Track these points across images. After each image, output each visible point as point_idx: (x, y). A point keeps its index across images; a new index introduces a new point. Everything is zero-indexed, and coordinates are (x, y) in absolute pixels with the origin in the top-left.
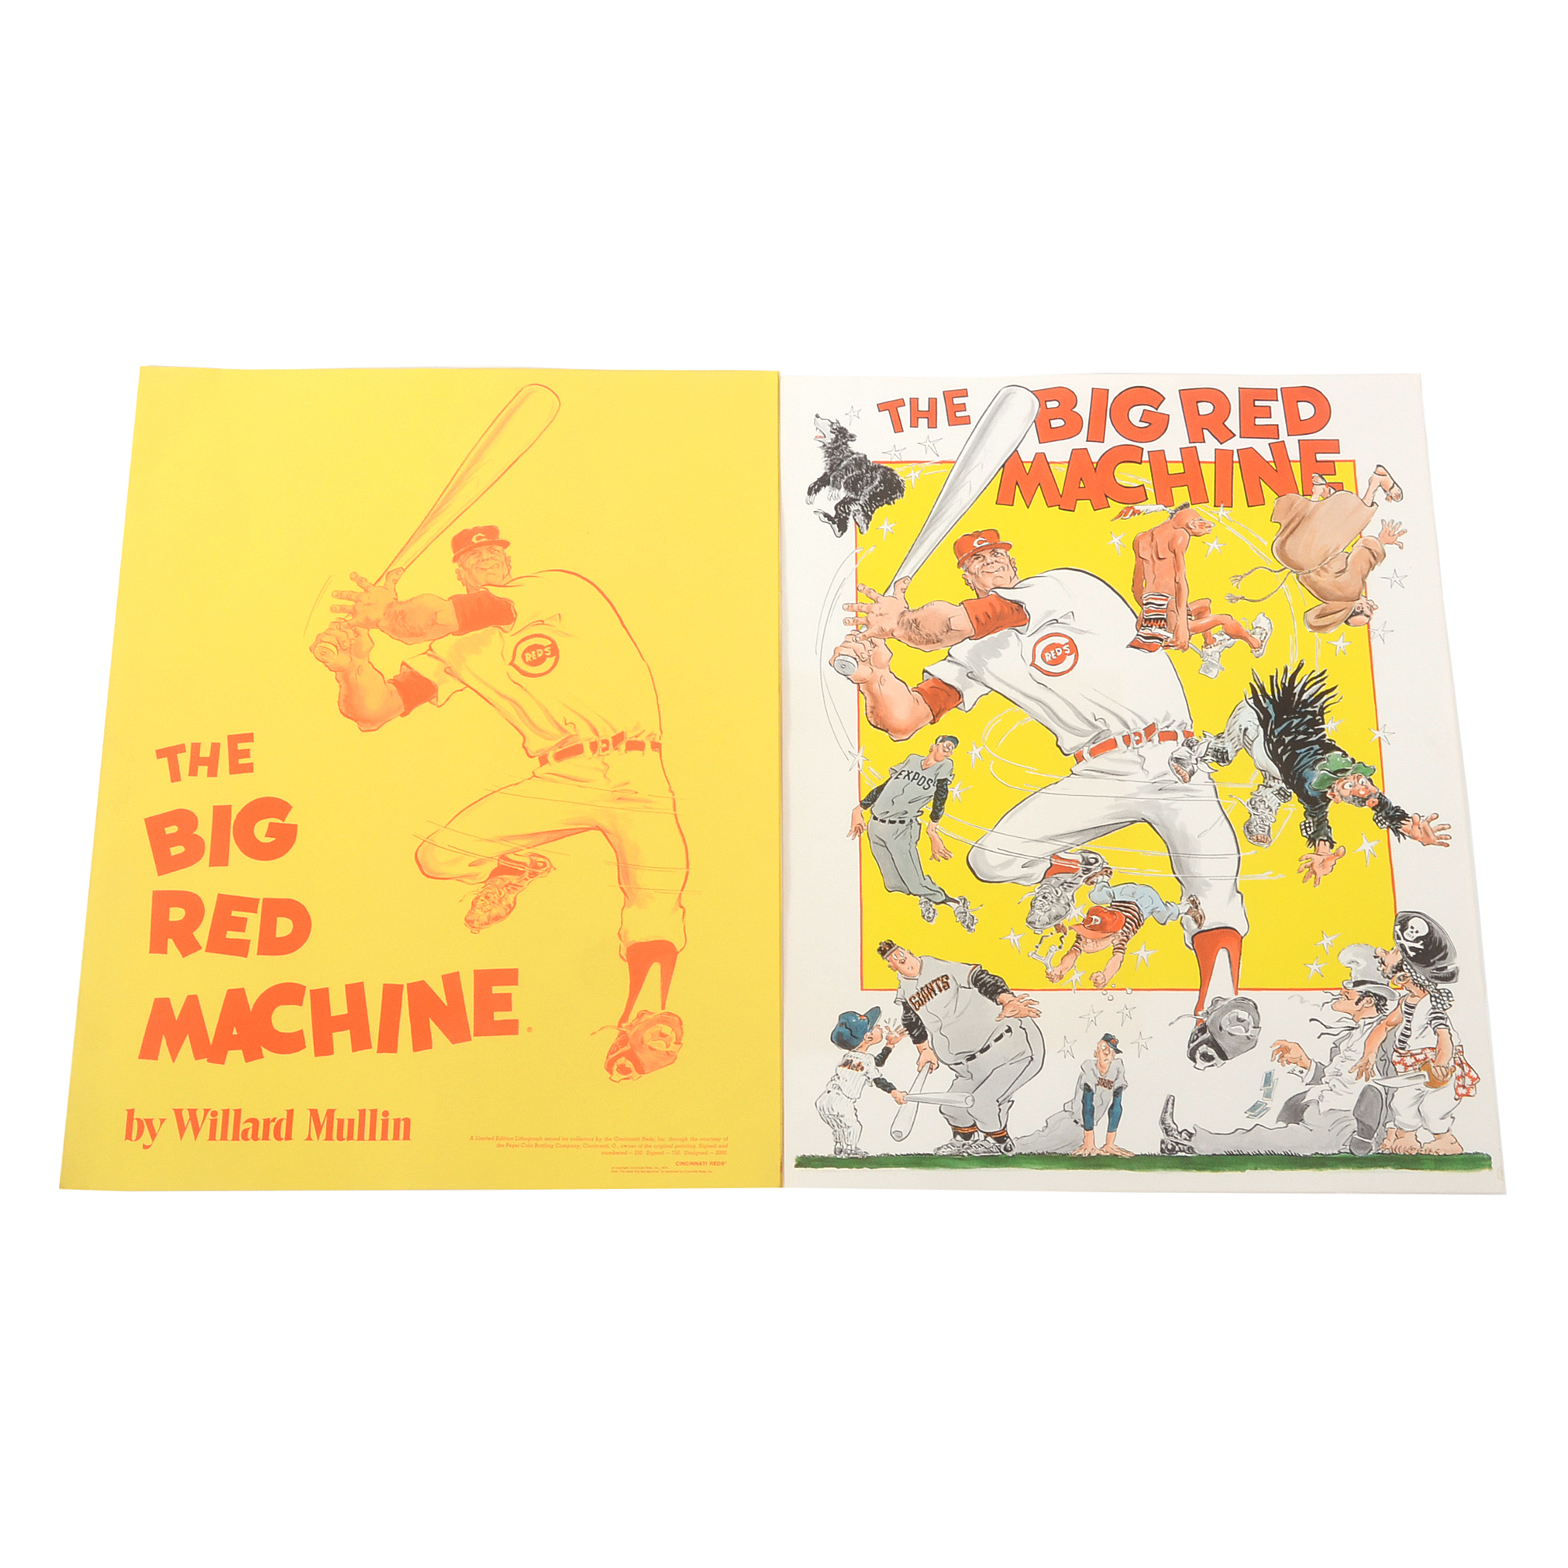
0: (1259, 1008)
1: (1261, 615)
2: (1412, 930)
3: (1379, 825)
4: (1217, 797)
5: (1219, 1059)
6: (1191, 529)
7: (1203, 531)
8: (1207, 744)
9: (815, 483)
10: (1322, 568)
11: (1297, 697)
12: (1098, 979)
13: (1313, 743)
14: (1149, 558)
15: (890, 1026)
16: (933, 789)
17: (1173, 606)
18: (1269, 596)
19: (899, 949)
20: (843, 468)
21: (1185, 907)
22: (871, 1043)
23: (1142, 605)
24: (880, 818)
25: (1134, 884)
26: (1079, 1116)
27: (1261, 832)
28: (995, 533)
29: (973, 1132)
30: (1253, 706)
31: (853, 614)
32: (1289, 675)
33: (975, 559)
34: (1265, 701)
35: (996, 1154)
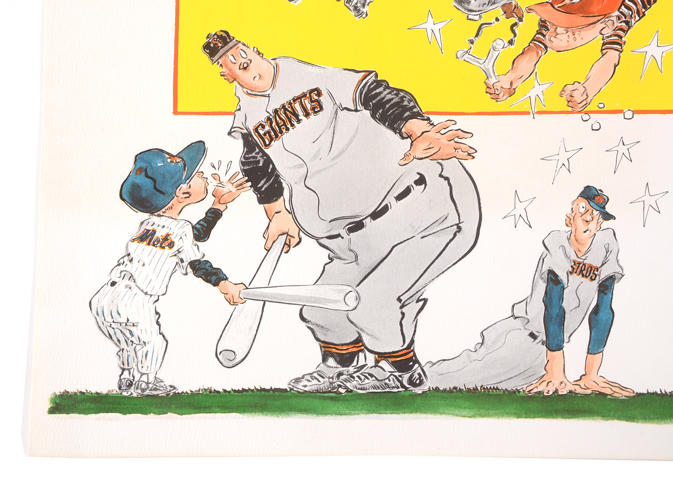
12: (575, 94)
15: (221, 173)
19: (240, 45)
22: (188, 201)
26: (539, 326)
29: (357, 353)
35: (396, 390)
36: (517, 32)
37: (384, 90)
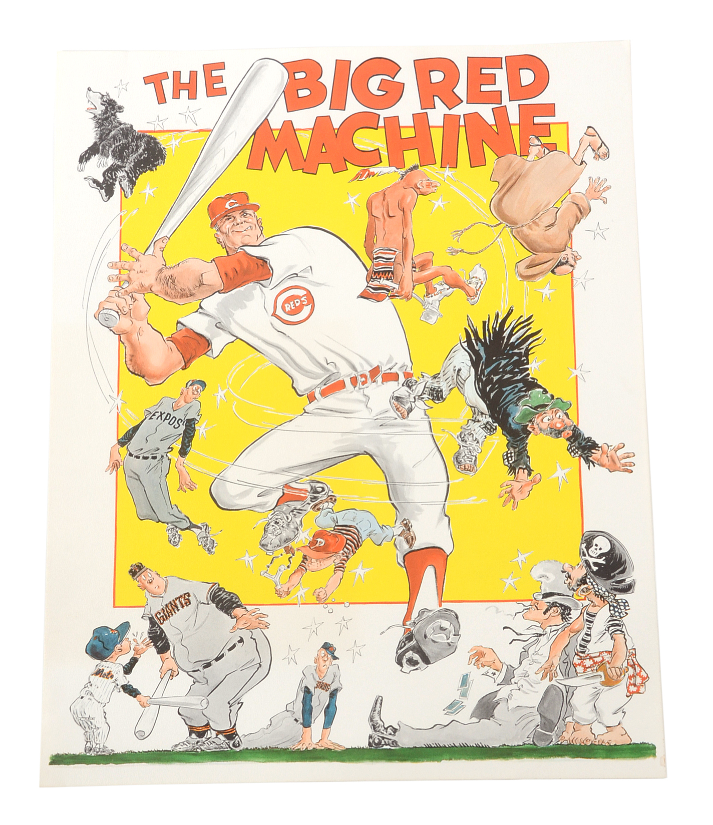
0: (459, 618)
1: (478, 266)
2: (596, 547)
3: (572, 454)
4: (431, 431)
5: (423, 663)
6: (419, 188)
7: (430, 190)
8: (425, 383)
9: (86, 152)
10: (534, 222)
11: (505, 340)
12: (320, 594)
13: (518, 381)
14: (380, 216)
15: (138, 638)
16: (183, 428)
17: (400, 260)
18: (485, 248)
19: (148, 570)
20: (112, 137)
21: (399, 529)
22: (120, 653)
23: (373, 259)
24: (135, 454)
25: (355, 509)
26: (299, 715)
27: (468, 462)
28: (245, 196)
29: (207, 731)
30: (467, 348)
31: (117, 272)
32: (500, 321)
33: (226, 219)
34: (477, 345)
35: (226, 750)
36: (291, 561)
37: (223, 593)
